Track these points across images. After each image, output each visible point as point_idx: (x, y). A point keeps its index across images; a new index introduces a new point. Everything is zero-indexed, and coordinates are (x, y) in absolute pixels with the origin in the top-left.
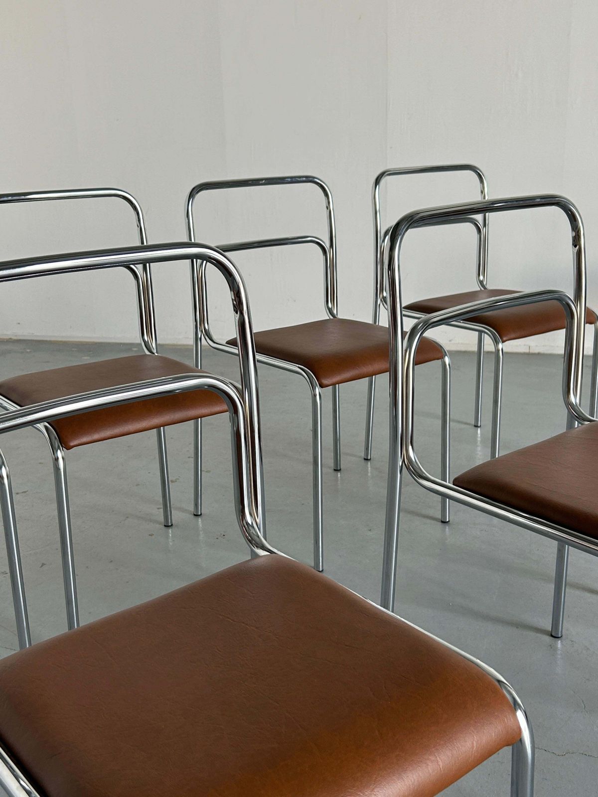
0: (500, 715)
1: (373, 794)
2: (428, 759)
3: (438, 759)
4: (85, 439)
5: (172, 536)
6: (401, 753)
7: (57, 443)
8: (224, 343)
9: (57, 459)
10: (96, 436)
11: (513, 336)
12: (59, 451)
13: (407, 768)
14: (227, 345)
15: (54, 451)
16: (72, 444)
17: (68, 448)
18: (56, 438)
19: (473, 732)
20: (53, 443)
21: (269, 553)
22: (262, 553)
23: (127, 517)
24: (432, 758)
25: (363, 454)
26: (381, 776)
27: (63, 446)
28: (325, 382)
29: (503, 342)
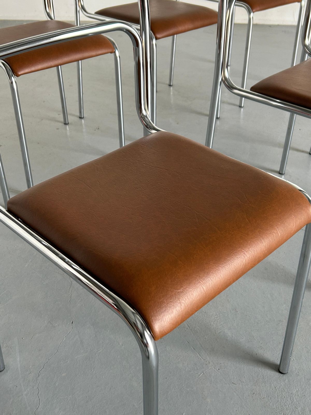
0: (305, 209)
1: (249, 250)
2: (274, 232)
3: (278, 232)
4: (27, 71)
5: (69, 130)
6: (260, 230)
7: (11, 73)
8: (93, 13)
9: (12, 83)
10: (33, 69)
11: (258, 9)
12: (12, 77)
13: (264, 237)
14: (95, 14)
15: (10, 78)
16: (20, 73)
17: (18, 76)
18: (10, 69)
19: (294, 218)
20: (9, 73)
21: (157, 132)
22: (154, 131)
23: (42, 120)
24: (275, 231)
25: (168, 82)
26: (252, 241)
27: (15, 74)
28: (158, 36)
29: (253, 12)
